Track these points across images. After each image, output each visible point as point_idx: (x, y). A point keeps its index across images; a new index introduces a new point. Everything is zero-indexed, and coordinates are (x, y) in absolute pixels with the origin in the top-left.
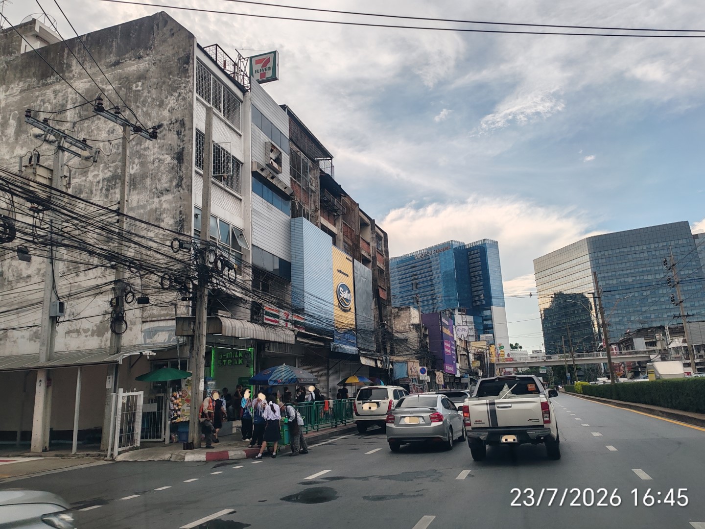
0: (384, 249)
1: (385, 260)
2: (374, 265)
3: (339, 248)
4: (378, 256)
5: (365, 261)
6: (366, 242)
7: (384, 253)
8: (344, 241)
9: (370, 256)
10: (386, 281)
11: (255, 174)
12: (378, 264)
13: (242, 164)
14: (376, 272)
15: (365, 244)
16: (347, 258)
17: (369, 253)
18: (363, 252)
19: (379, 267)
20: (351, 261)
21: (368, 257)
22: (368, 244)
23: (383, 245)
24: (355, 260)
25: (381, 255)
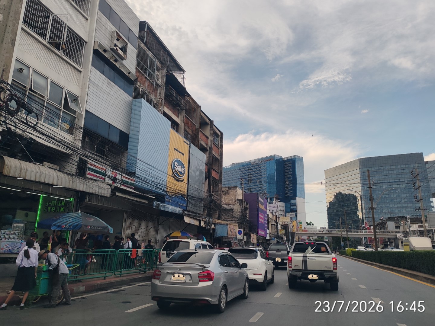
0: (220, 144)
1: (220, 152)
2: (210, 153)
3: (180, 134)
4: (214, 148)
5: (203, 150)
6: (205, 135)
7: (219, 147)
8: (185, 130)
9: (208, 146)
10: (219, 166)
11: (96, 52)
12: (213, 152)
13: (86, 42)
14: (211, 158)
15: (204, 137)
16: (184, 141)
17: (207, 144)
18: (202, 143)
19: (215, 156)
20: (188, 144)
21: (206, 147)
22: (207, 138)
23: (220, 141)
24: (191, 144)
25: (217, 147)
